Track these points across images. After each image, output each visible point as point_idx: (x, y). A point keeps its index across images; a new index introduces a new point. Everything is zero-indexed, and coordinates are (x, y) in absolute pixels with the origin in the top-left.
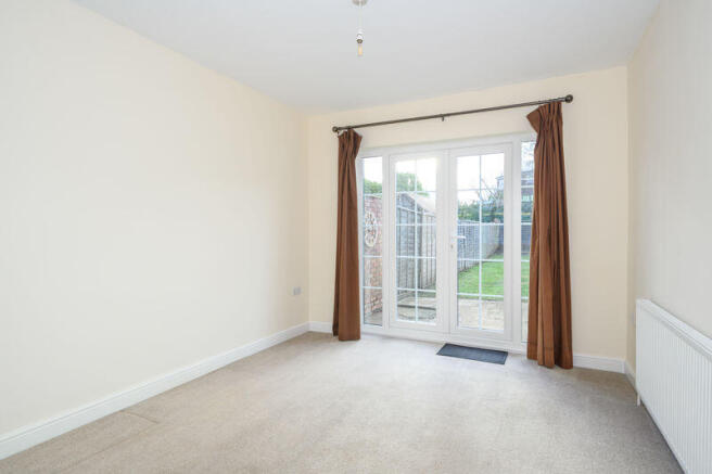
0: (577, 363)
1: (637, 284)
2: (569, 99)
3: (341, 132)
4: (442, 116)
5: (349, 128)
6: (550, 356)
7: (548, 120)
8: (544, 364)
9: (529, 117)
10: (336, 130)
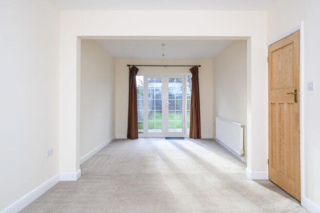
0: (202, 137)
1: (215, 115)
2: (200, 66)
3: (131, 67)
4: (165, 66)
5: (134, 66)
6: (196, 136)
7: (195, 71)
8: (195, 138)
9: (190, 70)
10: (128, 65)
